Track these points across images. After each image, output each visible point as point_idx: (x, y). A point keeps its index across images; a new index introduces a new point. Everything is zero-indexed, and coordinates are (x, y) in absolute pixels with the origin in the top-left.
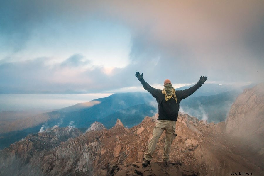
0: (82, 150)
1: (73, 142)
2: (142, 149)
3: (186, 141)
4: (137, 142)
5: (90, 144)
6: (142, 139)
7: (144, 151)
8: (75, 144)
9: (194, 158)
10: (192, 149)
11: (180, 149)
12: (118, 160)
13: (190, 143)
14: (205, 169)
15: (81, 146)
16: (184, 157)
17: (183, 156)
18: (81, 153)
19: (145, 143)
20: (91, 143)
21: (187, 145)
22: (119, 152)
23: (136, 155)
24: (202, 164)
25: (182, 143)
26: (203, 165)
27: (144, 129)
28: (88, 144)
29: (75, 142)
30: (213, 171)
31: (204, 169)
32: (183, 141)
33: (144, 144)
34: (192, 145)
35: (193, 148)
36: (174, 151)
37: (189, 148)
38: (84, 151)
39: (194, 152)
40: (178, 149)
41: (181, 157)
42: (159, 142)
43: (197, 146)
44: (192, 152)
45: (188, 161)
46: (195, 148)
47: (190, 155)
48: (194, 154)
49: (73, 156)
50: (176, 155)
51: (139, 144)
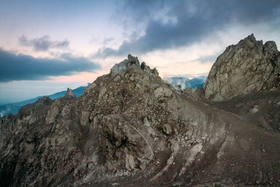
0: (15, 128)
1: (4, 120)
2: (89, 108)
3: (155, 91)
4: (82, 99)
5: (24, 119)
6: (90, 95)
7: (91, 110)
8: (6, 121)
9: (166, 111)
10: (164, 100)
11: (146, 101)
12: (52, 128)
13: (162, 92)
14: (184, 125)
15: (14, 123)
16: (151, 112)
17: (150, 110)
18: (13, 132)
19: (95, 99)
20: (26, 117)
21: (157, 96)
22: (56, 116)
23: (78, 116)
24: (179, 119)
25: (149, 94)
26: (181, 120)
27: (96, 85)
28: (21, 119)
29: (7, 119)
30: (196, 126)
31: (182, 126)
32: (151, 91)
33: (93, 101)
34: (165, 94)
35: (165, 98)
36: (137, 104)
37: (160, 99)
38: (16, 130)
39: (167, 104)
40: (143, 101)
41: (148, 112)
42: (115, 96)
43: (172, 96)
44: (163, 105)
45: (158, 116)
46: (168, 100)
47: (161, 109)
48: (167, 106)
49: (3, 138)
50: (139, 109)
51: (85, 101)
